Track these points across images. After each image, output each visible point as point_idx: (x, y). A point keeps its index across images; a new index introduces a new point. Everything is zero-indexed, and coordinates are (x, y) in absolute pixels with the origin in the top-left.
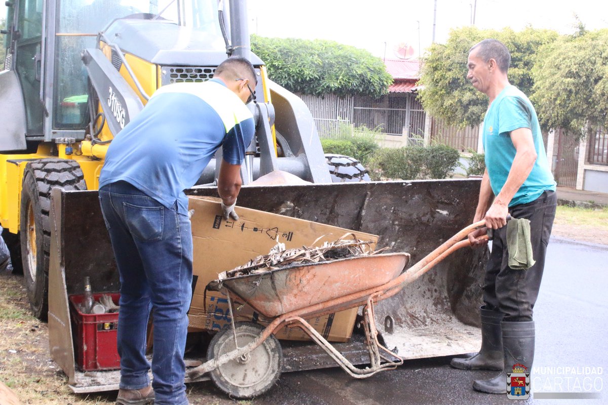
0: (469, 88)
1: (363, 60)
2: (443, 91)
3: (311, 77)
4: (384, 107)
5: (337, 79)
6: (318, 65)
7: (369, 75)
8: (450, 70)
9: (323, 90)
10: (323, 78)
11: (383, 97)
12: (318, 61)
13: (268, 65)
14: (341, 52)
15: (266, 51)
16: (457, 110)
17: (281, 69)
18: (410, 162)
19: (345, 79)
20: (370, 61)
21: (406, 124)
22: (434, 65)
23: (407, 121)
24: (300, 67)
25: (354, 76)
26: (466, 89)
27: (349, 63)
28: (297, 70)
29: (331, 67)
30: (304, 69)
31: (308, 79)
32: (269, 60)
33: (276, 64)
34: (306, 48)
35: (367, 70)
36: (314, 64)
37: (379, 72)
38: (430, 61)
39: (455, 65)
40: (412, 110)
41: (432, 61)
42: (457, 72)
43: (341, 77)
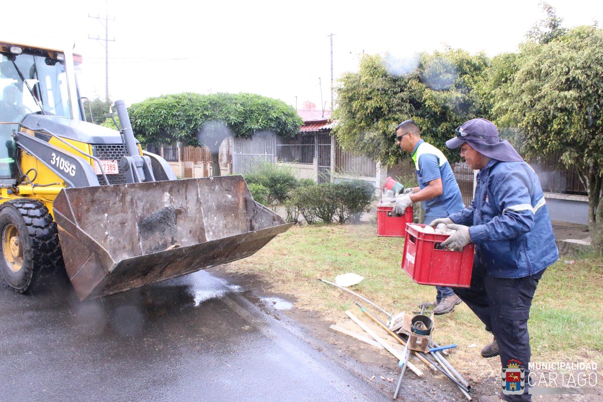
0: (394, 118)
1: (278, 107)
2: (363, 124)
3: (236, 122)
4: (298, 143)
5: (258, 122)
6: (240, 113)
7: (284, 118)
8: (369, 99)
9: (246, 132)
10: (246, 122)
11: (296, 136)
12: (241, 109)
13: (200, 115)
14: (260, 101)
15: (198, 104)
16: (379, 144)
17: (210, 117)
18: (327, 200)
19: (264, 122)
20: (285, 107)
21: (316, 156)
22: (350, 95)
23: (316, 153)
24: (226, 114)
25: (271, 120)
26: (389, 119)
27: (267, 110)
28: (223, 117)
29: (252, 113)
30: (229, 116)
31: (233, 123)
32: (200, 111)
33: (207, 113)
34: (231, 99)
35: (282, 114)
36: (238, 111)
37: (292, 115)
38: (345, 92)
39: (376, 93)
40: (320, 145)
41: (347, 91)
42: (379, 100)
43: (260, 120)
